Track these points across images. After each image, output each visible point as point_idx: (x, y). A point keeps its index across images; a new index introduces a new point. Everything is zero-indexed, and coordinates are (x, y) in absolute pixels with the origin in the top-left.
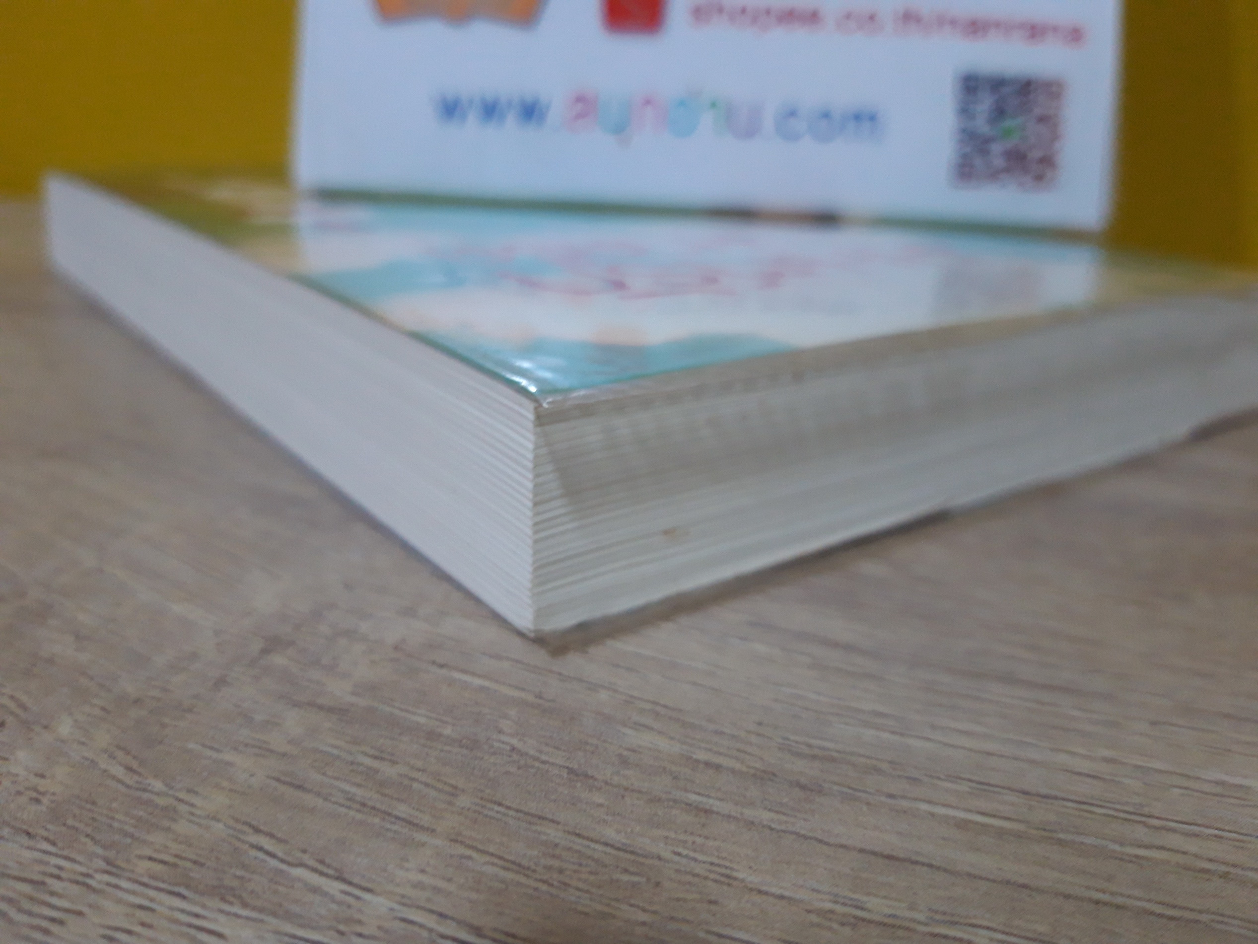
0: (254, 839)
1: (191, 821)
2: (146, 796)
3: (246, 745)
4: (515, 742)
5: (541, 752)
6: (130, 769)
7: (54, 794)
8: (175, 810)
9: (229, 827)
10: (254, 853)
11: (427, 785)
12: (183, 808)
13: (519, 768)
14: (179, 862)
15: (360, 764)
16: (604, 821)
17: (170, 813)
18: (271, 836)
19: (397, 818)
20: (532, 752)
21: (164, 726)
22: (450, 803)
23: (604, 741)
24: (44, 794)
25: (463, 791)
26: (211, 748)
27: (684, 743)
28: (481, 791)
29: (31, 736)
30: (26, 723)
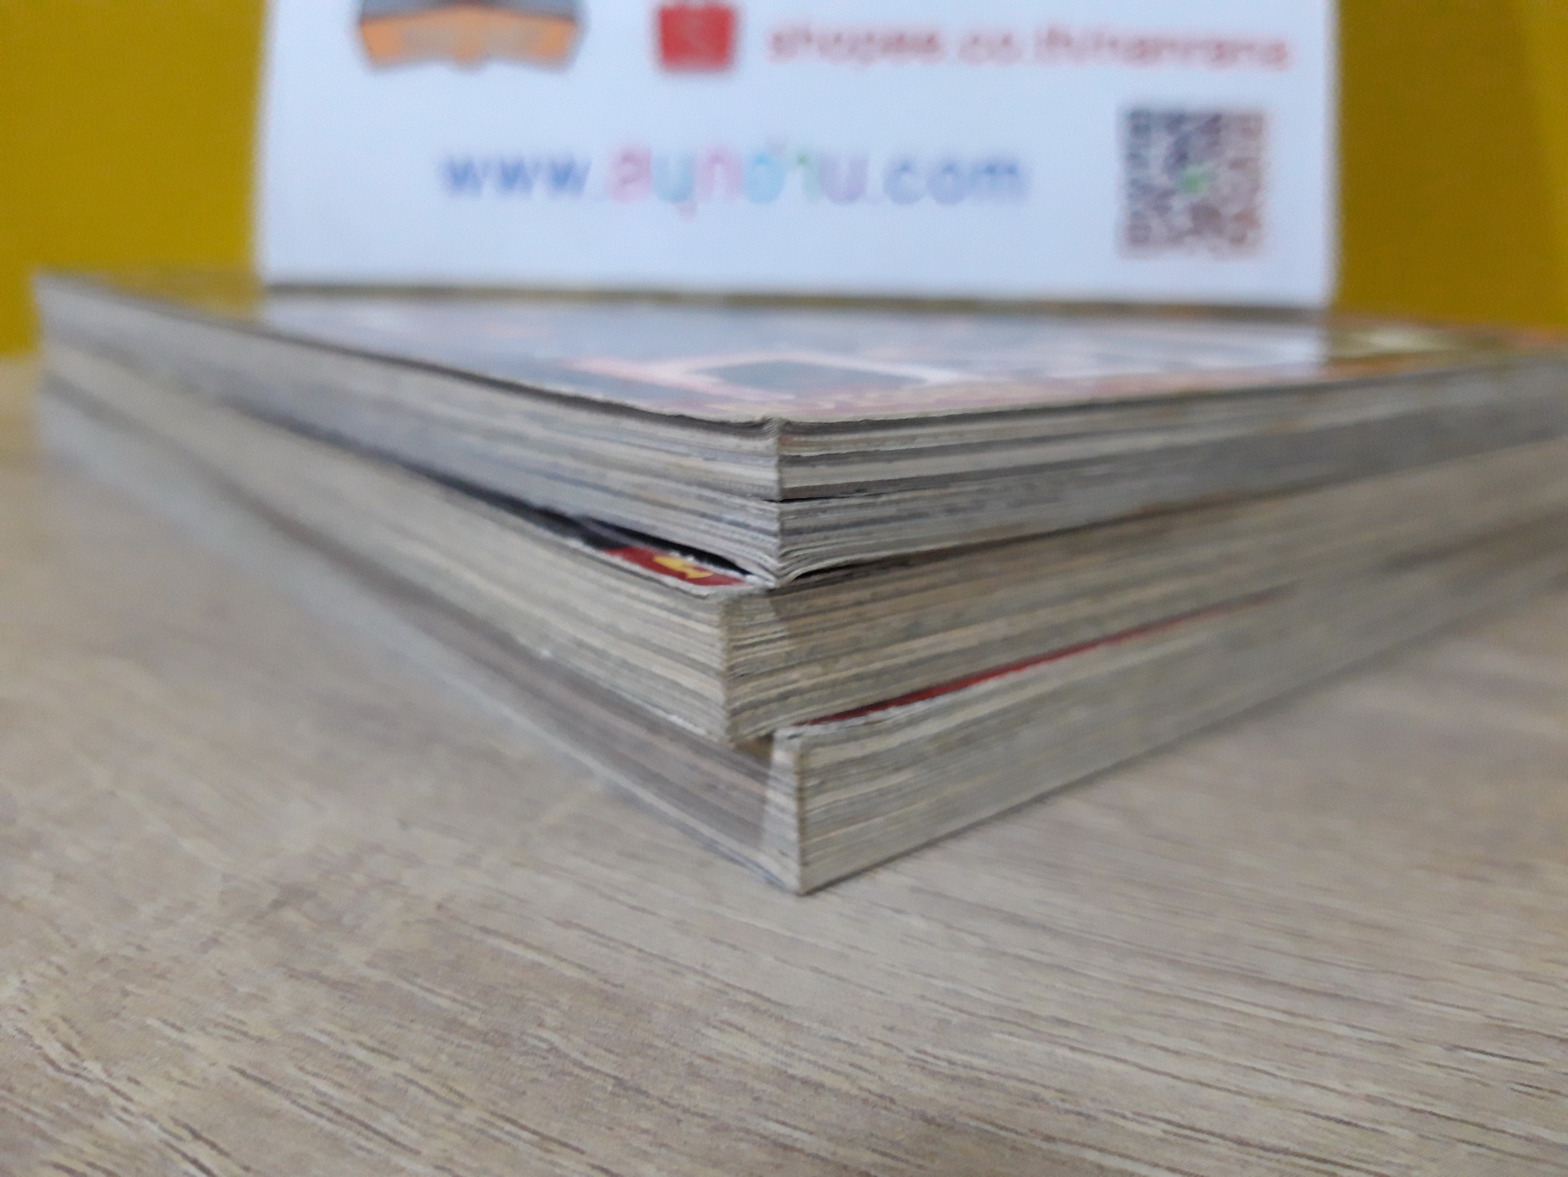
1: (121, 1120)
2: (77, 1082)
3: (217, 1025)
4: (556, 1039)
5: (586, 1054)
6: (69, 1047)
8: (106, 1104)
9: (164, 1131)
10: (184, 1167)
11: (427, 1090)
12: (115, 1101)
13: (551, 1075)
15: (349, 1057)
16: (645, 1153)
17: (99, 1107)
18: (214, 1146)
20: (575, 1055)
21: (126, 994)
22: (450, 1118)
23: (675, 1044)
25: (471, 1101)
26: (173, 1026)
27: (779, 1051)
28: (494, 1103)
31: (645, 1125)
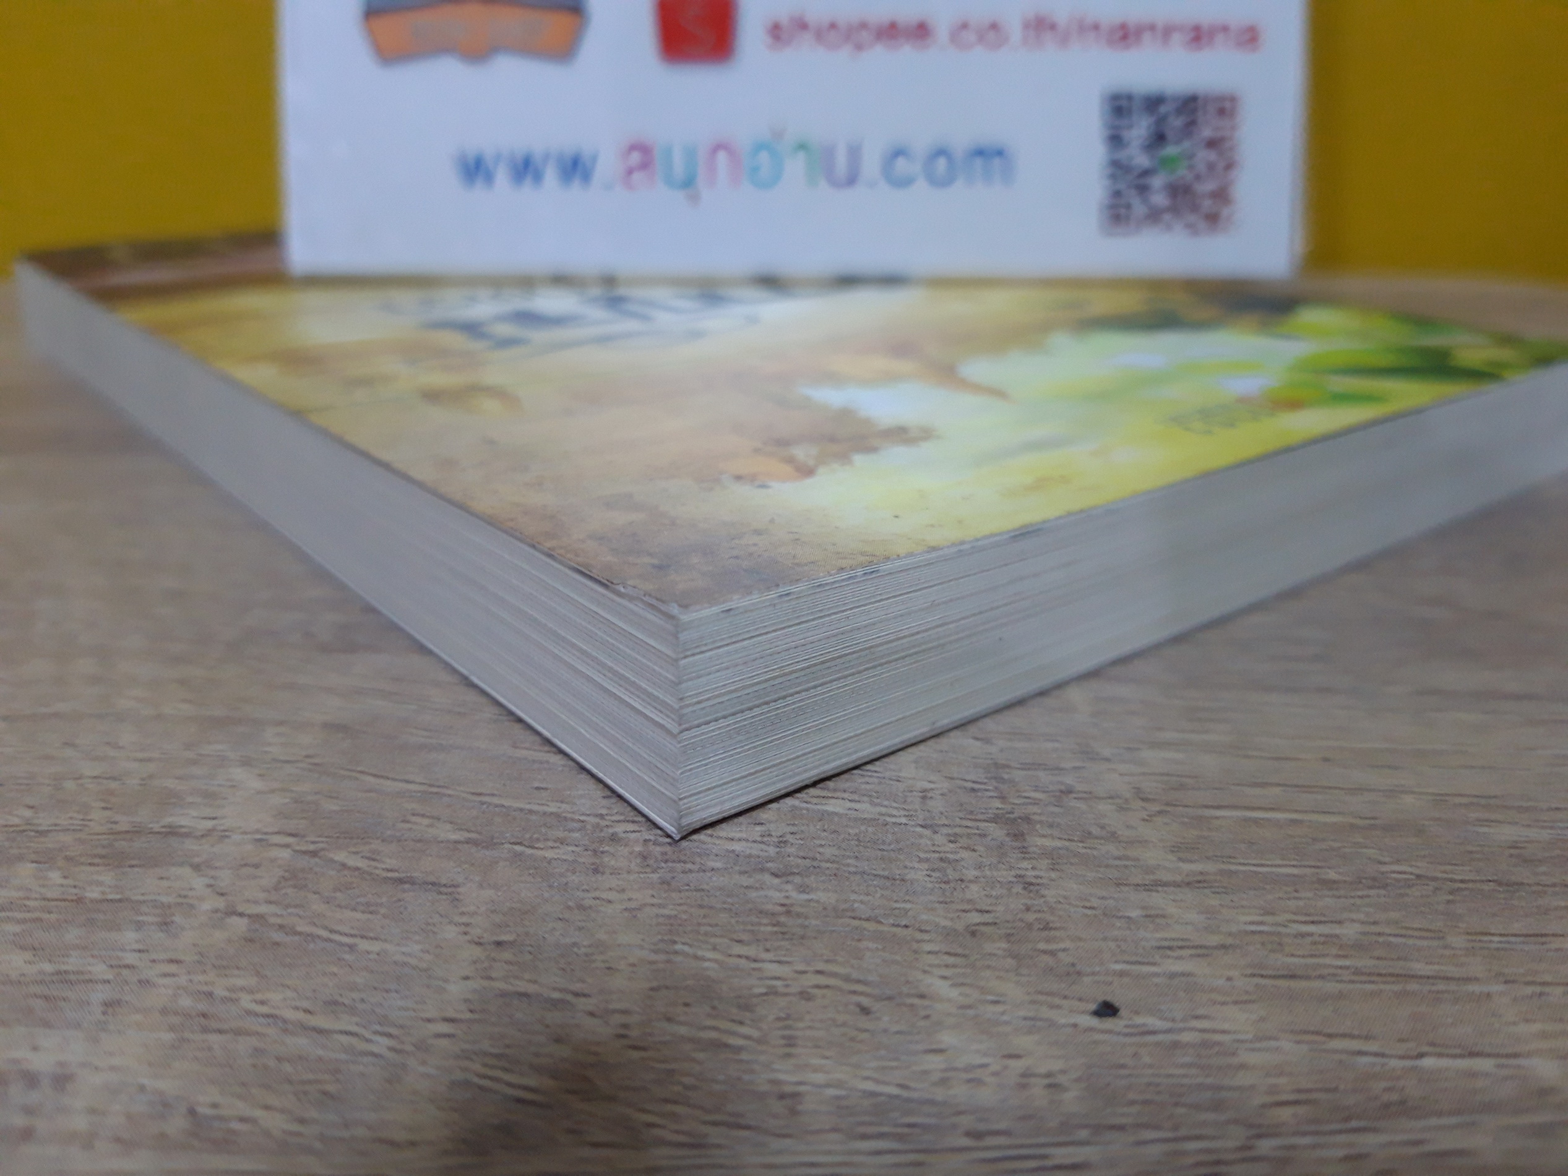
0: (1336, 1044)
1: (1253, 1050)
2: (1160, 1037)
3: (1170, 948)
7: (1063, 1072)
8: (1218, 1044)
9: (1298, 1042)
11: (1402, 936)
12: (1217, 1037)
13: (1451, 894)
14: (1310, 1096)
17: (1218, 1048)
18: (1352, 1037)
21: (1052, 953)
22: (1450, 948)
23: (1482, 845)
24: (1049, 1075)
25: (1440, 931)
29: (923, 1013)
30: (890, 998)
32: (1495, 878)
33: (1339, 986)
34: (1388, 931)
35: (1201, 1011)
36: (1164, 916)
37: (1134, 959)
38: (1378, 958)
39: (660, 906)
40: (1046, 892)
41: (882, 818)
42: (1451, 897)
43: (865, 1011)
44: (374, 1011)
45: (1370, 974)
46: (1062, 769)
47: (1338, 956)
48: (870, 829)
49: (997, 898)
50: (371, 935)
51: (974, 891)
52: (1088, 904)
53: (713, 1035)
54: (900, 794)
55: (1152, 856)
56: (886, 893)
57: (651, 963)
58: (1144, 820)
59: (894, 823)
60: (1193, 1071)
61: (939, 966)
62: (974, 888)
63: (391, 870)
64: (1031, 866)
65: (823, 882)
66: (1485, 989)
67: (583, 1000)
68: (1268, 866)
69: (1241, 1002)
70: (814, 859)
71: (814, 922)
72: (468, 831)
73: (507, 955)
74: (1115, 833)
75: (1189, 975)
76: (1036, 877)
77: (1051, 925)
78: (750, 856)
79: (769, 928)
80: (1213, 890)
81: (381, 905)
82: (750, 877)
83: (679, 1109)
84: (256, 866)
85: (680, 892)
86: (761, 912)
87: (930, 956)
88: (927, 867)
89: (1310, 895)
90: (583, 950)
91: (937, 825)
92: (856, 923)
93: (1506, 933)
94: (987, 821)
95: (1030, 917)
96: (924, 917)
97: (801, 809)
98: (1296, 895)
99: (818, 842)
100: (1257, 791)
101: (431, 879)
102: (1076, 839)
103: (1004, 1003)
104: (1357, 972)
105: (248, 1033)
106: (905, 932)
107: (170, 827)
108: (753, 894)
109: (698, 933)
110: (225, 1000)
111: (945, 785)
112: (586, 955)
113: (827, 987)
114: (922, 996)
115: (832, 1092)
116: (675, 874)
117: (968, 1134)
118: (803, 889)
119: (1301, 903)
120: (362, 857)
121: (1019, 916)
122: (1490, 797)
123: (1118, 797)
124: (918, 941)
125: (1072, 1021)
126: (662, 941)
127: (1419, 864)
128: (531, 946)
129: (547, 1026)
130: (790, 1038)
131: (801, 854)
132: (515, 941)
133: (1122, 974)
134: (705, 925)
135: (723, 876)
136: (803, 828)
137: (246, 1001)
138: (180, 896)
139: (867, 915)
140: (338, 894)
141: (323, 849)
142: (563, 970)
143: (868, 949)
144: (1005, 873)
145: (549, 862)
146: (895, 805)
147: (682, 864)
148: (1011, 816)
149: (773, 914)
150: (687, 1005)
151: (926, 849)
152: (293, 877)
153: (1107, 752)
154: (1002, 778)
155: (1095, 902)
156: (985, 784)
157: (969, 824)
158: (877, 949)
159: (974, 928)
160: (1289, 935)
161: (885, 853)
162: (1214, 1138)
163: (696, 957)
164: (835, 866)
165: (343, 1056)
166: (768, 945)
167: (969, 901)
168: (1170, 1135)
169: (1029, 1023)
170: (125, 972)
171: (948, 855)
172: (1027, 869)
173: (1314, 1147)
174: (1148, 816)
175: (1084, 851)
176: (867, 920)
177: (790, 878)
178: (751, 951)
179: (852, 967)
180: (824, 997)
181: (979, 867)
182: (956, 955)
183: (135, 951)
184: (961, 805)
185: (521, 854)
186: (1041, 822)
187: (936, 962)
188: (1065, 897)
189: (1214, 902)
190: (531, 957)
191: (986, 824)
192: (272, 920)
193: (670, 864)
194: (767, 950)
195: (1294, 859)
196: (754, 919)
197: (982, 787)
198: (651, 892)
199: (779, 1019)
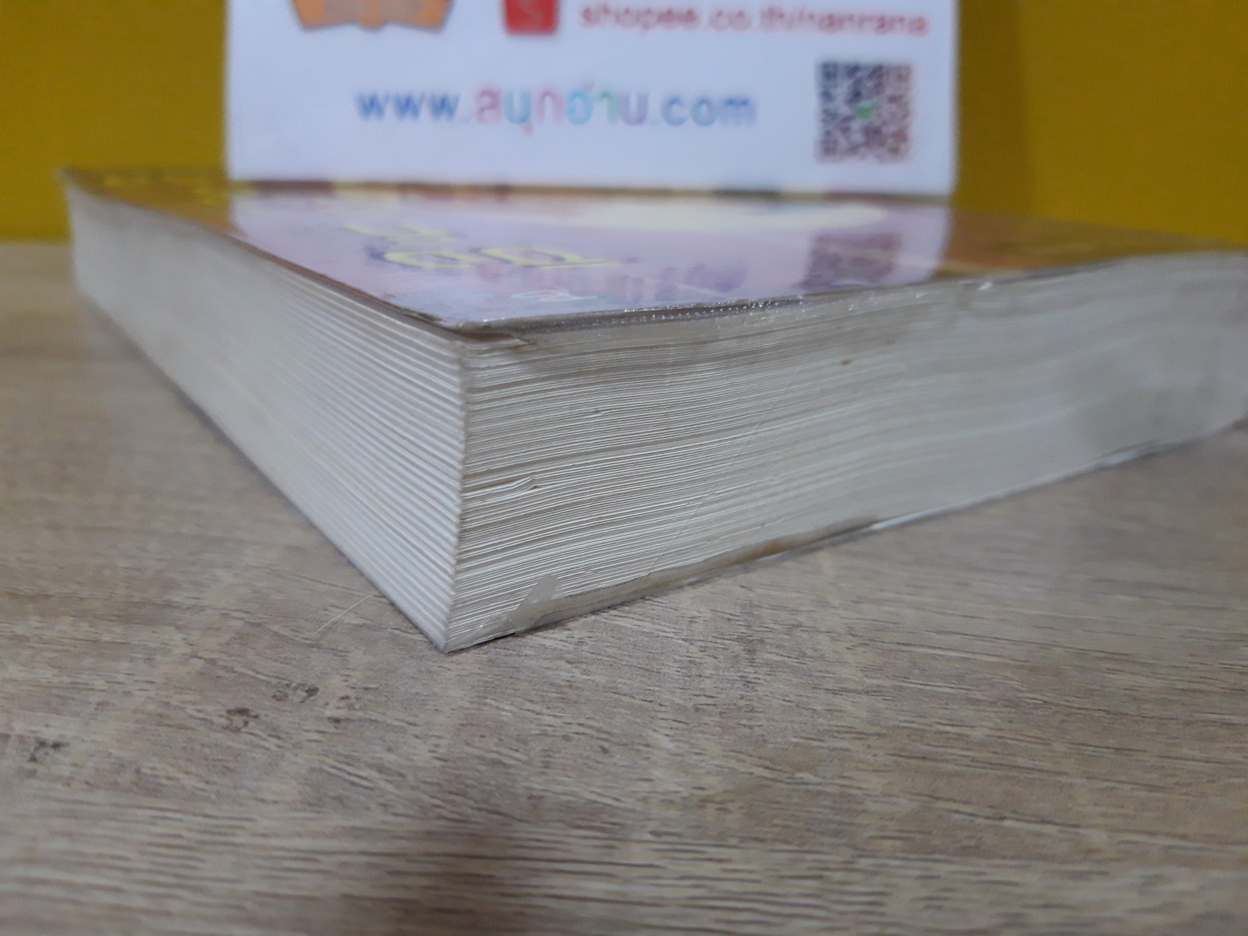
0: (940, 804)
1: (875, 802)
2: (811, 787)
3: (838, 732)
4: (1039, 696)
5: (1068, 701)
6: (767, 768)
8: (852, 795)
9: (912, 800)
10: (956, 816)
11: (1017, 740)
12: (852, 791)
13: (1067, 716)
14: (909, 835)
15: (948, 733)
16: (1173, 744)
17: (850, 798)
18: (955, 801)
19: (1028, 769)
20: (1062, 703)
21: (751, 727)
23: (1104, 686)
25: (1048, 739)
26: (813, 739)
27: (1158, 678)
28: (1064, 738)
29: (645, 756)
30: (625, 745)
31: (1154, 730)
32: (1106, 708)
33: (957, 768)
34: (1009, 736)
35: (846, 774)
36: (840, 711)
37: (809, 736)
38: (994, 753)
39: (483, 675)
40: (758, 688)
41: (656, 632)
42: (1066, 718)
43: (605, 751)
44: (272, 723)
45: (984, 762)
46: (798, 611)
47: (963, 749)
48: (646, 639)
49: (722, 689)
50: (284, 677)
51: (707, 684)
52: (787, 699)
53: (495, 756)
54: (674, 618)
55: (845, 673)
56: (644, 679)
57: (468, 709)
58: (848, 648)
59: (664, 636)
60: (827, 811)
61: (666, 728)
62: (708, 681)
63: (307, 639)
64: (754, 671)
65: (602, 669)
66: (1069, 781)
67: (412, 727)
68: (931, 685)
69: (879, 771)
70: (599, 654)
71: (587, 693)
72: (366, 619)
73: (368, 696)
74: (824, 655)
75: (847, 750)
76: (755, 678)
77: (755, 709)
78: (555, 649)
79: (554, 695)
80: (883, 697)
81: (295, 659)
82: (551, 662)
83: (459, 799)
84: (218, 630)
85: (500, 667)
86: (552, 684)
87: (662, 721)
88: (678, 666)
89: (956, 707)
90: (423, 698)
91: (695, 640)
92: (617, 696)
93: (1101, 745)
94: (732, 640)
95: (742, 703)
96: (666, 697)
97: (601, 622)
98: (946, 706)
99: (605, 644)
100: (942, 637)
101: (333, 646)
102: (793, 656)
103: (705, 755)
104: (973, 760)
105: (185, 728)
106: (649, 705)
107: (166, 601)
108: (550, 673)
109: (504, 693)
110: (176, 708)
111: (708, 615)
112: (423, 700)
113: (583, 734)
114: (648, 746)
115: (567, 798)
116: (499, 656)
117: (652, 833)
118: (585, 672)
119: (947, 712)
120: (290, 630)
121: (734, 702)
122: (1123, 655)
123: (835, 632)
124: (655, 711)
125: (750, 770)
126: (478, 696)
127: (1049, 694)
128: (388, 692)
129: (384, 741)
130: (548, 762)
131: (592, 651)
132: (378, 688)
133: (796, 745)
134: (510, 689)
135: (532, 660)
136: (599, 635)
137: (190, 710)
138: (163, 644)
139: (626, 693)
140: (268, 651)
141: (265, 623)
142: (406, 708)
143: (619, 713)
144: (733, 674)
145: (415, 643)
146: (668, 624)
147: (506, 651)
148: (751, 638)
149: (560, 686)
150: (482, 736)
151: (682, 654)
152: (241, 637)
153: (836, 603)
154: (753, 614)
155: (792, 698)
156: (736, 616)
157: (718, 641)
158: (626, 714)
159: (700, 706)
160: (930, 731)
161: (651, 654)
162: (828, 853)
163: (498, 708)
164: (613, 659)
165: (245, 747)
166: (550, 705)
167: (701, 689)
168: (797, 848)
169: (719, 769)
170: (116, 686)
171: (696, 660)
172: (750, 673)
173: (900, 867)
174: (853, 646)
175: (796, 664)
176: (625, 695)
177: (578, 665)
178: (537, 708)
179: (605, 723)
180: (579, 739)
181: (717, 668)
182: (680, 722)
183: (126, 674)
184: (717, 629)
185: (397, 635)
186: (771, 644)
187: (665, 725)
188: (772, 693)
189: (882, 706)
190: (386, 699)
191: (731, 642)
192: (221, 663)
193: (498, 650)
194: (548, 708)
195: (953, 683)
196: (545, 688)
197: (736, 618)
198: (480, 666)
199: (543, 751)
